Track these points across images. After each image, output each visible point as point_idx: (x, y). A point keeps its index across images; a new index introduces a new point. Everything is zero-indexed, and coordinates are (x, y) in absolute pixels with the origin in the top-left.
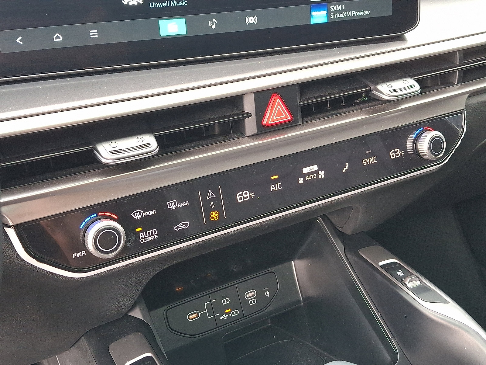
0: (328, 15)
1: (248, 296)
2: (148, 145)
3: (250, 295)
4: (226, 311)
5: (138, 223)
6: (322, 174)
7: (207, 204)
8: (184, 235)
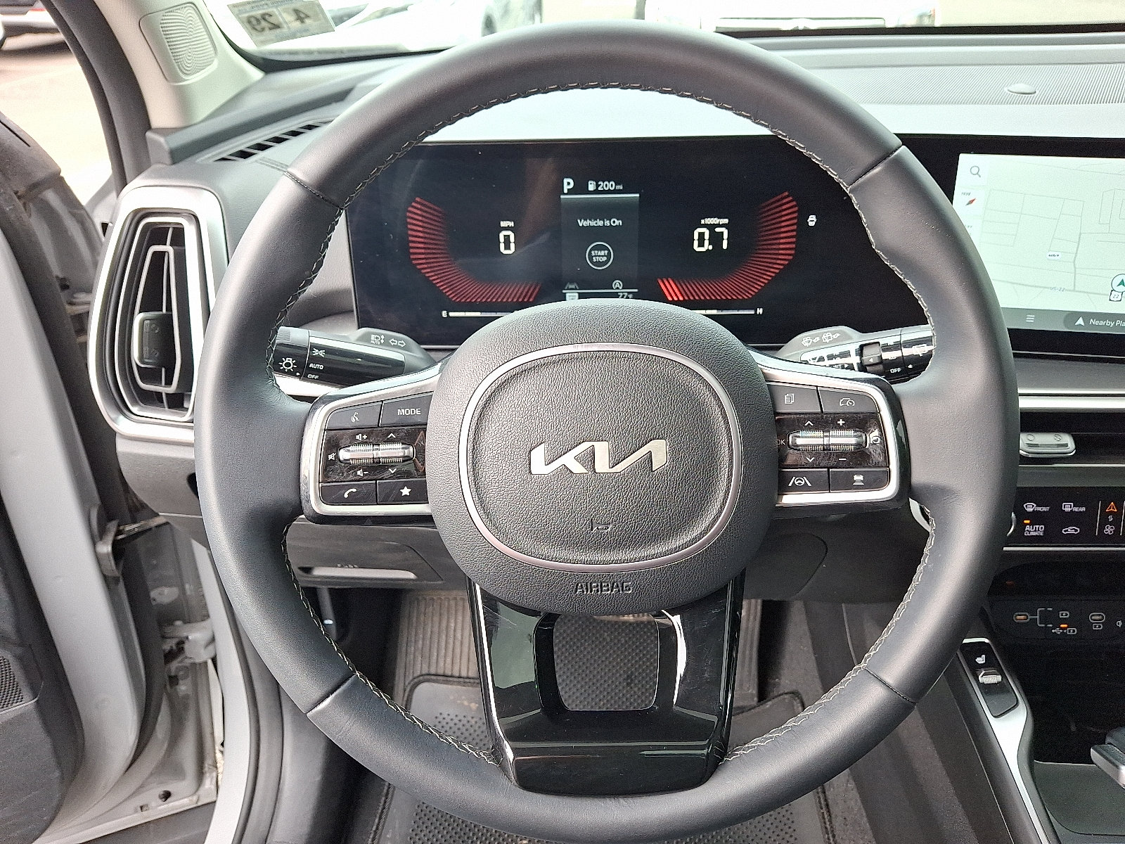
1: (1093, 617)
2: (1066, 445)
3: (1097, 618)
4: (1062, 626)
5: (1028, 515)
7: (1105, 516)
8: (1071, 540)
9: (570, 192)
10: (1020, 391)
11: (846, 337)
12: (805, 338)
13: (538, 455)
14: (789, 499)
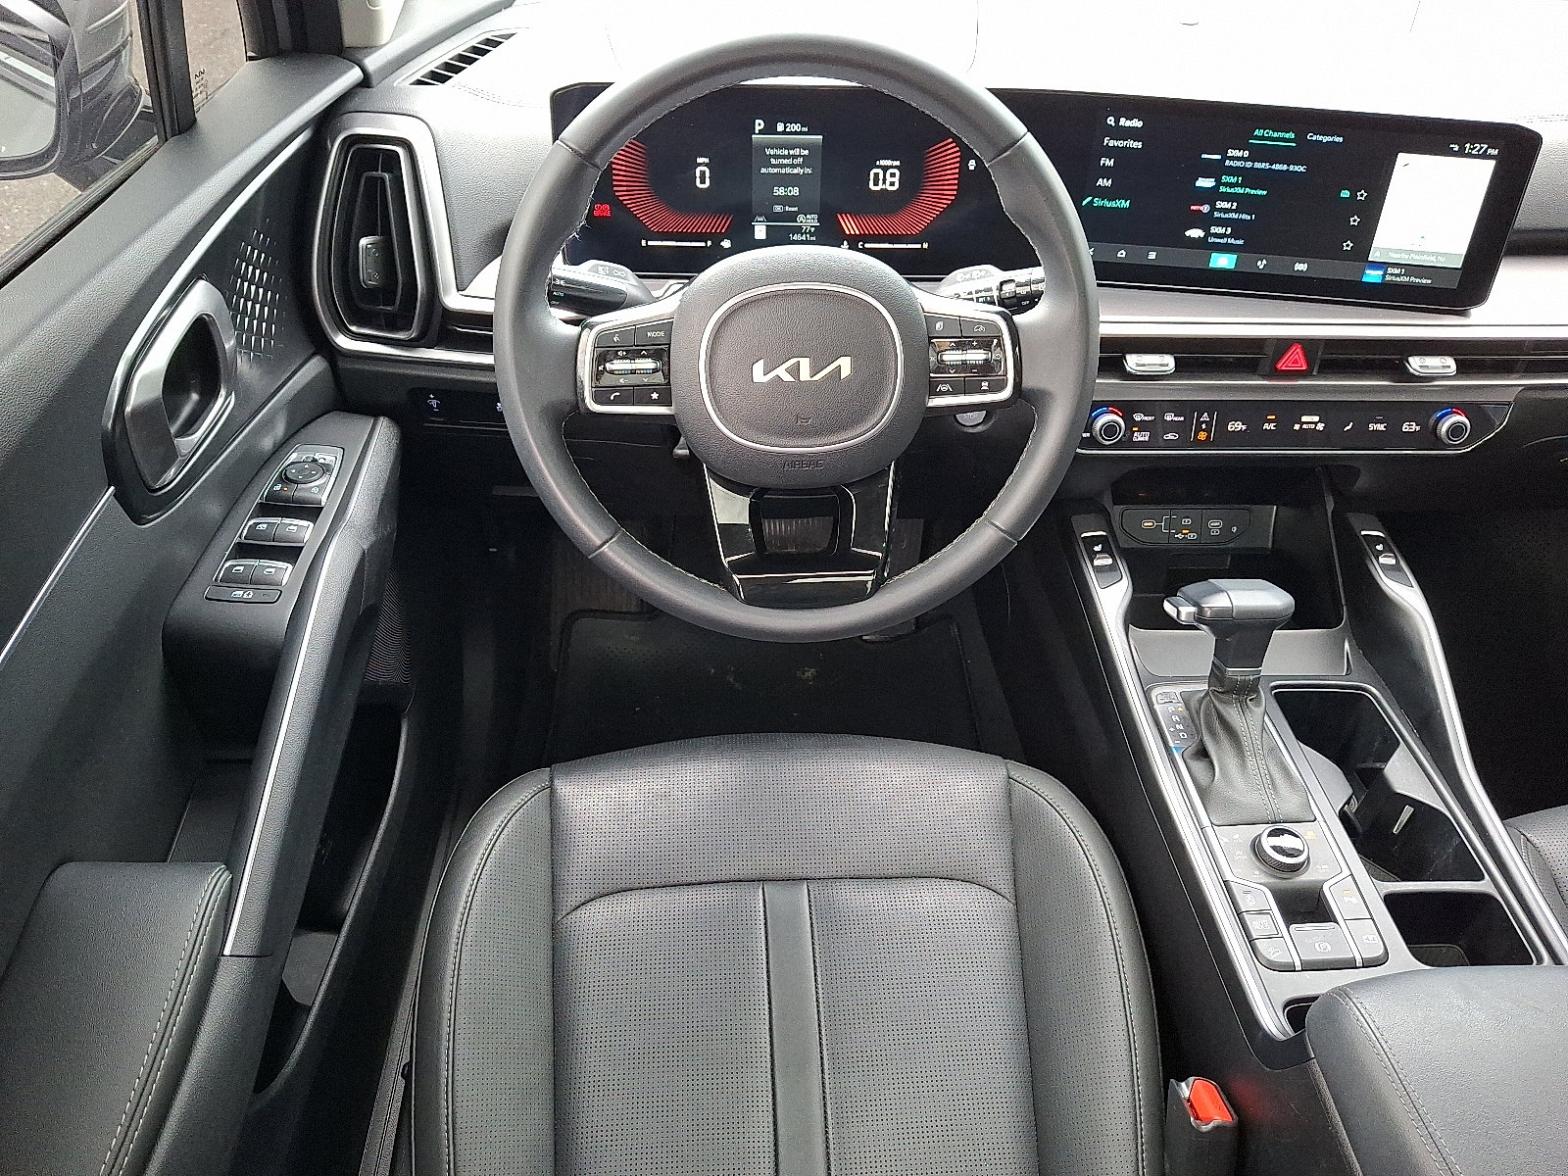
0: (1384, 276)
1: (1212, 524)
2: (1168, 365)
3: (1215, 525)
4: (1184, 531)
5: (1136, 423)
6: (1320, 427)
7: (1199, 424)
8: (1170, 445)
9: (761, 132)
10: (1102, 318)
11: (989, 274)
12: (958, 274)
13: (758, 367)
14: (936, 402)
